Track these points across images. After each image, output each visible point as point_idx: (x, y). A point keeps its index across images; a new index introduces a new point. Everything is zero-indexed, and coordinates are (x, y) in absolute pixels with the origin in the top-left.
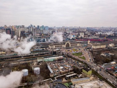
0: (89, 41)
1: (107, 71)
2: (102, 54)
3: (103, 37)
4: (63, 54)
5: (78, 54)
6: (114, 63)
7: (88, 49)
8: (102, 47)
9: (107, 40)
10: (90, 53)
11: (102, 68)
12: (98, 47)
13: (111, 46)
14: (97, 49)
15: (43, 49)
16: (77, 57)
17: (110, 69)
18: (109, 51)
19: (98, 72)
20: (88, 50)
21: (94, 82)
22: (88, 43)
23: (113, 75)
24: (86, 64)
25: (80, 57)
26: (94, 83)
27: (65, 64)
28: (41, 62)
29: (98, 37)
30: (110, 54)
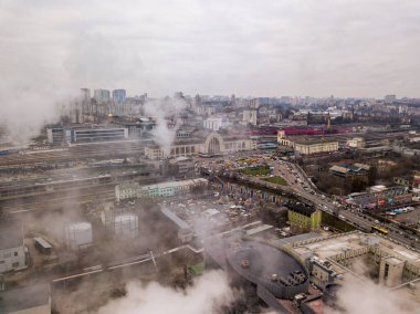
0: (282, 133)
1: (368, 212)
2: (335, 168)
3: (321, 123)
4: (204, 174)
5: (256, 170)
6: (380, 187)
7: (285, 154)
8: (327, 147)
9: (335, 132)
10: (293, 165)
11: (349, 206)
12: (315, 149)
13: (355, 145)
14: (313, 155)
15: (125, 162)
16: (256, 179)
17: (374, 205)
18: (352, 158)
19: (342, 217)
20: (285, 158)
21: (346, 238)
22: (279, 140)
23: (389, 222)
24: (291, 196)
25: (266, 180)
26: (350, 241)
27: (220, 201)
28: (131, 199)
29: (304, 123)
30: (360, 166)
